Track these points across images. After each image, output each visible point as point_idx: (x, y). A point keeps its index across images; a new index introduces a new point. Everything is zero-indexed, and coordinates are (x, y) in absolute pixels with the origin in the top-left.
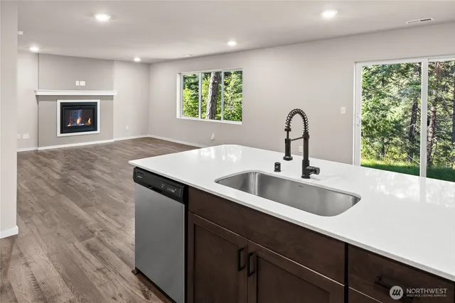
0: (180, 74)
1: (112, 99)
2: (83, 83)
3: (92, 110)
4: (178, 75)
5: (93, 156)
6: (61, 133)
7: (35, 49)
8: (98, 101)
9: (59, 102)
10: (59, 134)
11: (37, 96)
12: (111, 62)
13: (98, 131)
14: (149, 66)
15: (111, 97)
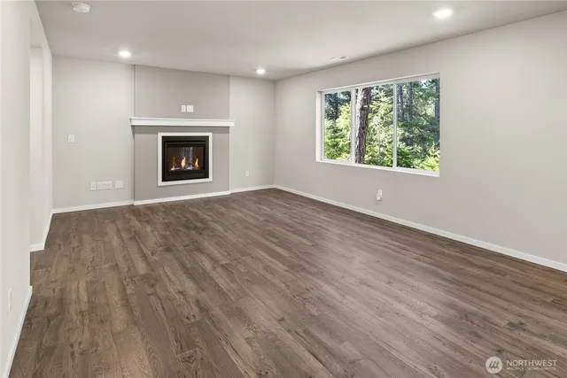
0: (321, 92)
1: (228, 133)
2: (190, 109)
3: (202, 148)
4: (318, 95)
5: (202, 221)
6: (164, 180)
7: (125, 54)
8: (210, 134)
9: (160, 135)
10: (161, 183)
11: (133, 126)
12: (225, 77)
13: (210, 179)
14: (275, 83)
15: (226, 130)
